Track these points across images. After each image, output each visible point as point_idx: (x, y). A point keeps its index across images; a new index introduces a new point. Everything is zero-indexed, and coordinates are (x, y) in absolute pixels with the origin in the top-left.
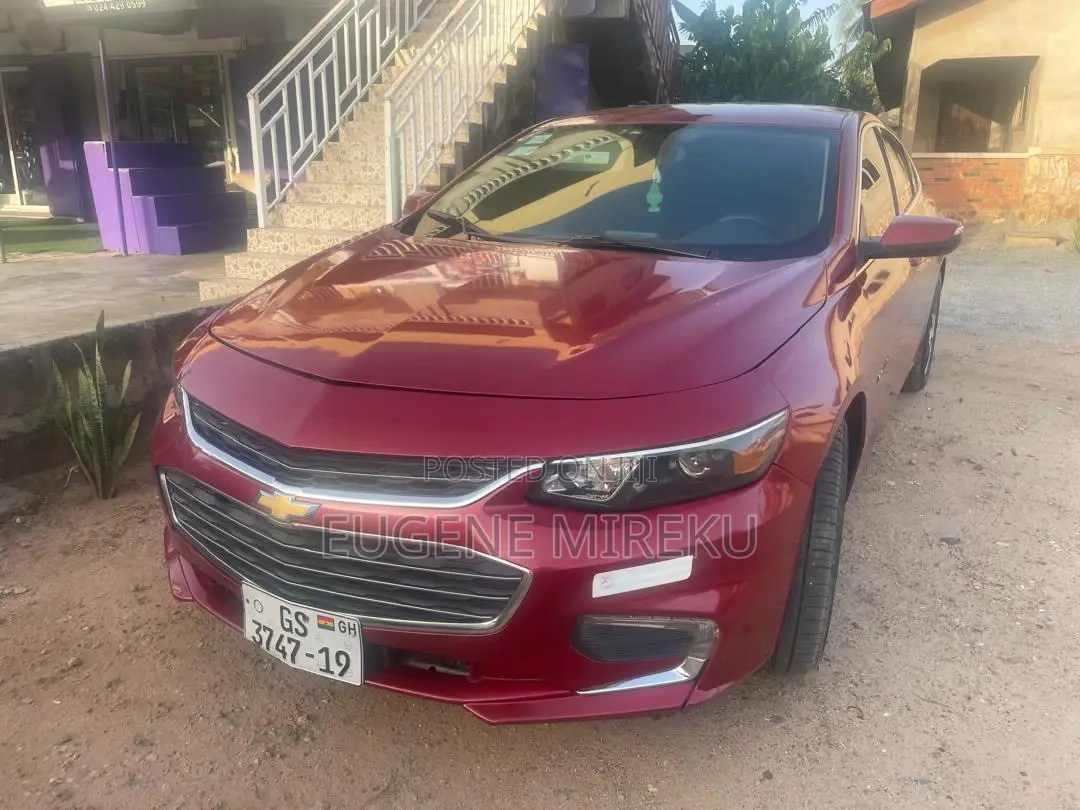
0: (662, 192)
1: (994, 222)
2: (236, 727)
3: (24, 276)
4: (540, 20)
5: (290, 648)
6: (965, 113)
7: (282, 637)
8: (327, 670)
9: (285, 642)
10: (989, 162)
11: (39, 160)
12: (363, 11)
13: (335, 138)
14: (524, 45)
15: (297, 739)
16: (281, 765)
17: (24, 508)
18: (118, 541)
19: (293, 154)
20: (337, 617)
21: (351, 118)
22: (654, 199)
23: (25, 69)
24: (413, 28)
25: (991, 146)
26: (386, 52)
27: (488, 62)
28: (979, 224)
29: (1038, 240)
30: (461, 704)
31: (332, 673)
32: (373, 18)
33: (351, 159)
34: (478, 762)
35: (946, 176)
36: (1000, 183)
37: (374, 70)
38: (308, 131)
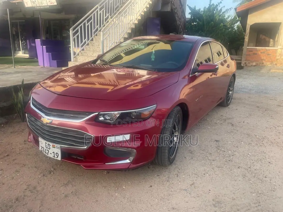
0: (155, 56)
1: (269, 65)
2: (38, 170)
3: (18, 71)
4: (145, 12)
5: (47, 152)
6: (264, 37)
7: (46, 149)
8: (54, 157)
9: (46, 151)
10: (267, 50)
11: (27, 43)
12: (100, 9)
13: (92, 40)
14: (140, 18)
15: (50, 173)
16: (45, 178)
17: (4, 123)
18: (23, 131)
19: (81, 44)
20: (56, 145)
21: (96, 35)
22: (153, 57)
23: (24, 21)
24: (114, 13)
25: (270, 45)
26: (106, 19)
27: (130, 22)
28: (265, 66)
29: (279, 70)
30: (80, 165)
31: (55, 157)
32: (103, 11)
33: (95, 45)
34: (88, 180)
35: (256, 53)
36: (270, 55)
37: (103, 23)
38: (85, 38)
